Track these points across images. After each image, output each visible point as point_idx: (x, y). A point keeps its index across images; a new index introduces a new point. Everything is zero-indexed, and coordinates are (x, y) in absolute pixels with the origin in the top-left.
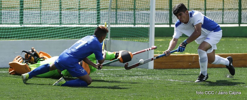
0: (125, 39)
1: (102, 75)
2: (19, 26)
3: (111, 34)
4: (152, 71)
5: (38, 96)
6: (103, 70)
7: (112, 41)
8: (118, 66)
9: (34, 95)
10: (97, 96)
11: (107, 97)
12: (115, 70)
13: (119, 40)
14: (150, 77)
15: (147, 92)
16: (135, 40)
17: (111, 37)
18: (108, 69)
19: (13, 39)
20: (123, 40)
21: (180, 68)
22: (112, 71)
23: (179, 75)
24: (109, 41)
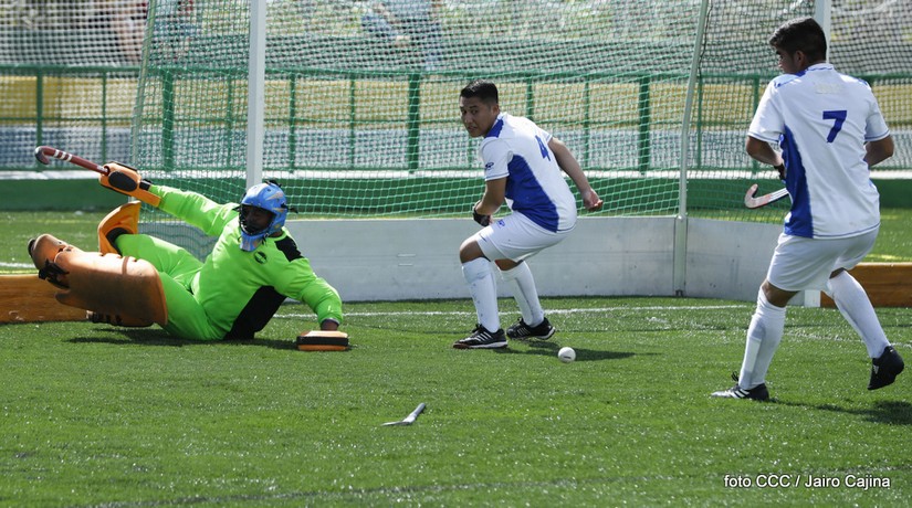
0: (725, 216)
1: (663, 325)
2: (405, 175)
3: (688, 201)
4: (818, 312)
5: (474, 389)
6: (667, 310)
7: (693, 220)
8: (711, 298)
9: (462, 383)
10: (654, 388)
11: (683, 393)
12: (704, 310)
13: (708, 218)
14: (812, 331)
15: (807, 377)
16: (759, 219)
17: (688, 209)
18: (679, 305)
19: (394, 216)
20: (721, 219)
21: (903, 306)
22: (692, 314)
23: (901, 326)
24: (682, 221)
